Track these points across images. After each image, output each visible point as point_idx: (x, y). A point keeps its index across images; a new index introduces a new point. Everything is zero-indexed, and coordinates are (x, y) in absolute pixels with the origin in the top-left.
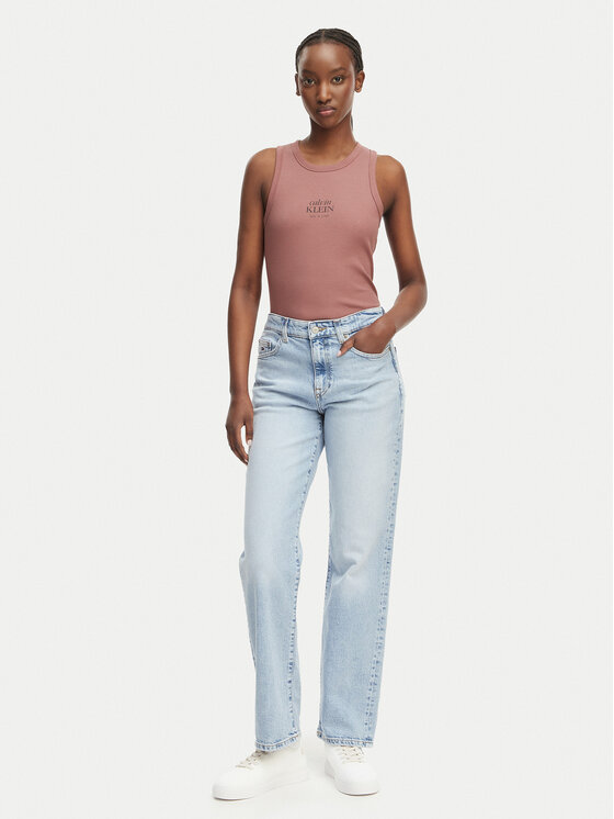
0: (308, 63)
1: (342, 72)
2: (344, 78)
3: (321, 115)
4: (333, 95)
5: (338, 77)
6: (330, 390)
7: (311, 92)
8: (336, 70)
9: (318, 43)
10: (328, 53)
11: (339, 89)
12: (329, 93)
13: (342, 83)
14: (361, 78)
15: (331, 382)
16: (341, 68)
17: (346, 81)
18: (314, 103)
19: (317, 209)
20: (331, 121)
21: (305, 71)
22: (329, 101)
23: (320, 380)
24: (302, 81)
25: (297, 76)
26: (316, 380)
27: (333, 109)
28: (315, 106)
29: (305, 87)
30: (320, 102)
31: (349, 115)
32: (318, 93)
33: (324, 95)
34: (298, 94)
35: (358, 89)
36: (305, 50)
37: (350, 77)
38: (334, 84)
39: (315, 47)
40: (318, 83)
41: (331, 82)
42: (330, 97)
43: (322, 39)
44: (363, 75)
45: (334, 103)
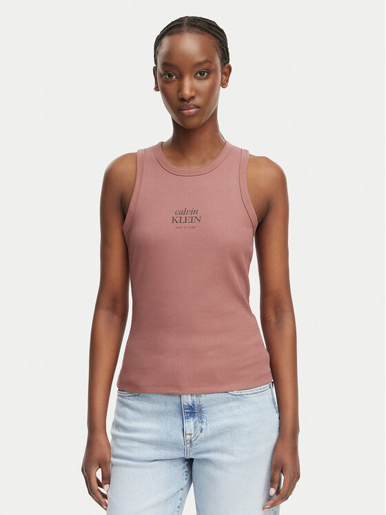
0: (169, 54)
1: (206, 66)
2: (209, 72)
3: (183, 114)
4: (197, 92)
5: (203, 71)
6: (202, 435)
7: (172, 88)
8: (200, 64)
9: (180, 32)
10: (191, 44)
11: (203, 85)
12: (192, 89)
13: (207, 78)
14: (227, 71)
15: (204, 426)
16: (207, 61)
17: (212, 76)
18: (175, 100)
19: (183, 220)
20: (194, 122)
21: (165, 65)
22: (193, 98)
23: (190, 424)
24: (161, 76)
25: (155, 70)
26: (186, 425)
27: (197, 107)
28: (177, 104)
29: (166, 82)
30: (183, 100)
31: (215, 114)
32: (180, 89)
33: (187, 92)
34: (156, 89)
35: (224, 85)
36: (166, 41)
37: (215, 71)
38: (199, 79)
39: (176, 37)
40: (181, 77)
41: (195, 77)
42: (193, 94)
43: (185, 28)
44: (230, 68)
45: (198, 101)
